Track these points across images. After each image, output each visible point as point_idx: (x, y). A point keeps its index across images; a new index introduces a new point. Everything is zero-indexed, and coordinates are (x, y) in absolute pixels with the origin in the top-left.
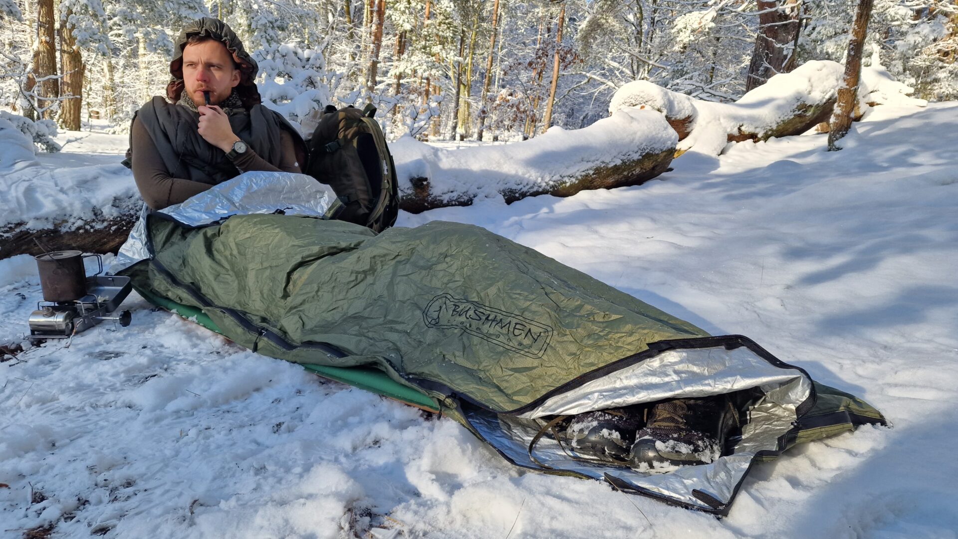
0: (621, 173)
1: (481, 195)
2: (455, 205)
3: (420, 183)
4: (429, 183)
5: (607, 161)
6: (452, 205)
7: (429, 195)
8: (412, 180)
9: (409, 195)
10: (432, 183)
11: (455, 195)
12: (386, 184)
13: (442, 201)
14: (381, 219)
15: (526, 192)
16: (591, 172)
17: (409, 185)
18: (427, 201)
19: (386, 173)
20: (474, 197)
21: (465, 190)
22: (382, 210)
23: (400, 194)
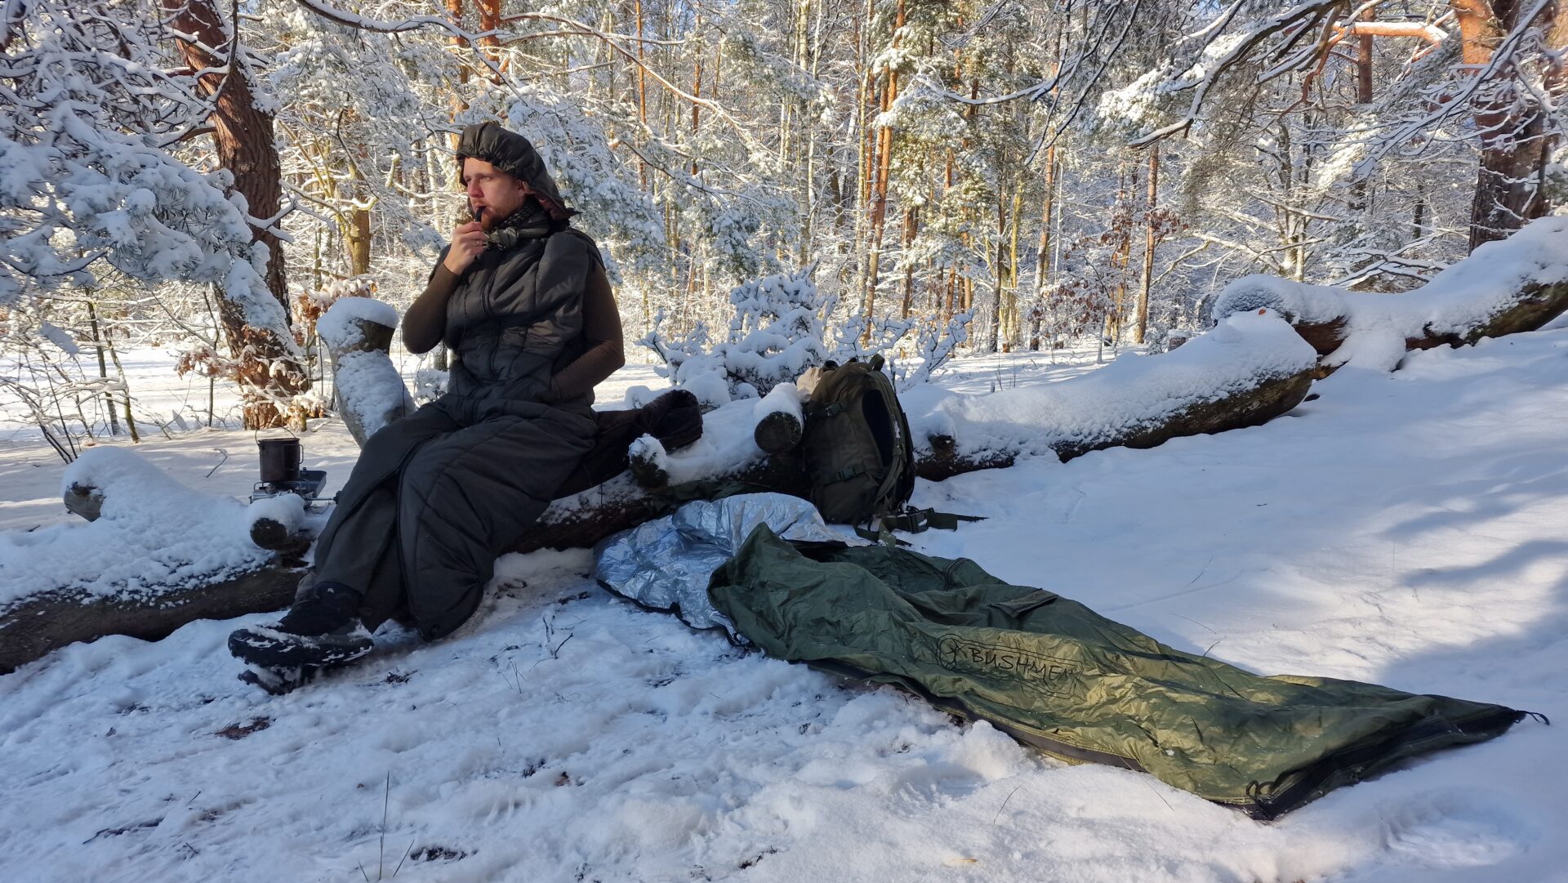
0: (1230, 410)
1: (1024, 452)
2: (990, 467)
3: (942, 443)
4: (953, 441)
5: (1206, 395)
6: (986, 468)
7: (955, 455)
8: (931, 438)
9: (928, 457)
10: (958, 441)
11: (989, 453)
12: (898, 450)
13: (972, 462)
14: (894, 492)
15: (1089, 445)
16: (1184, 412)
17: (928, 444)
18: (951, 464)
19: (898, 436)
20: (1016, 454)
21: (1002, 446)
22: (895, 481)
23: (916, 457)
